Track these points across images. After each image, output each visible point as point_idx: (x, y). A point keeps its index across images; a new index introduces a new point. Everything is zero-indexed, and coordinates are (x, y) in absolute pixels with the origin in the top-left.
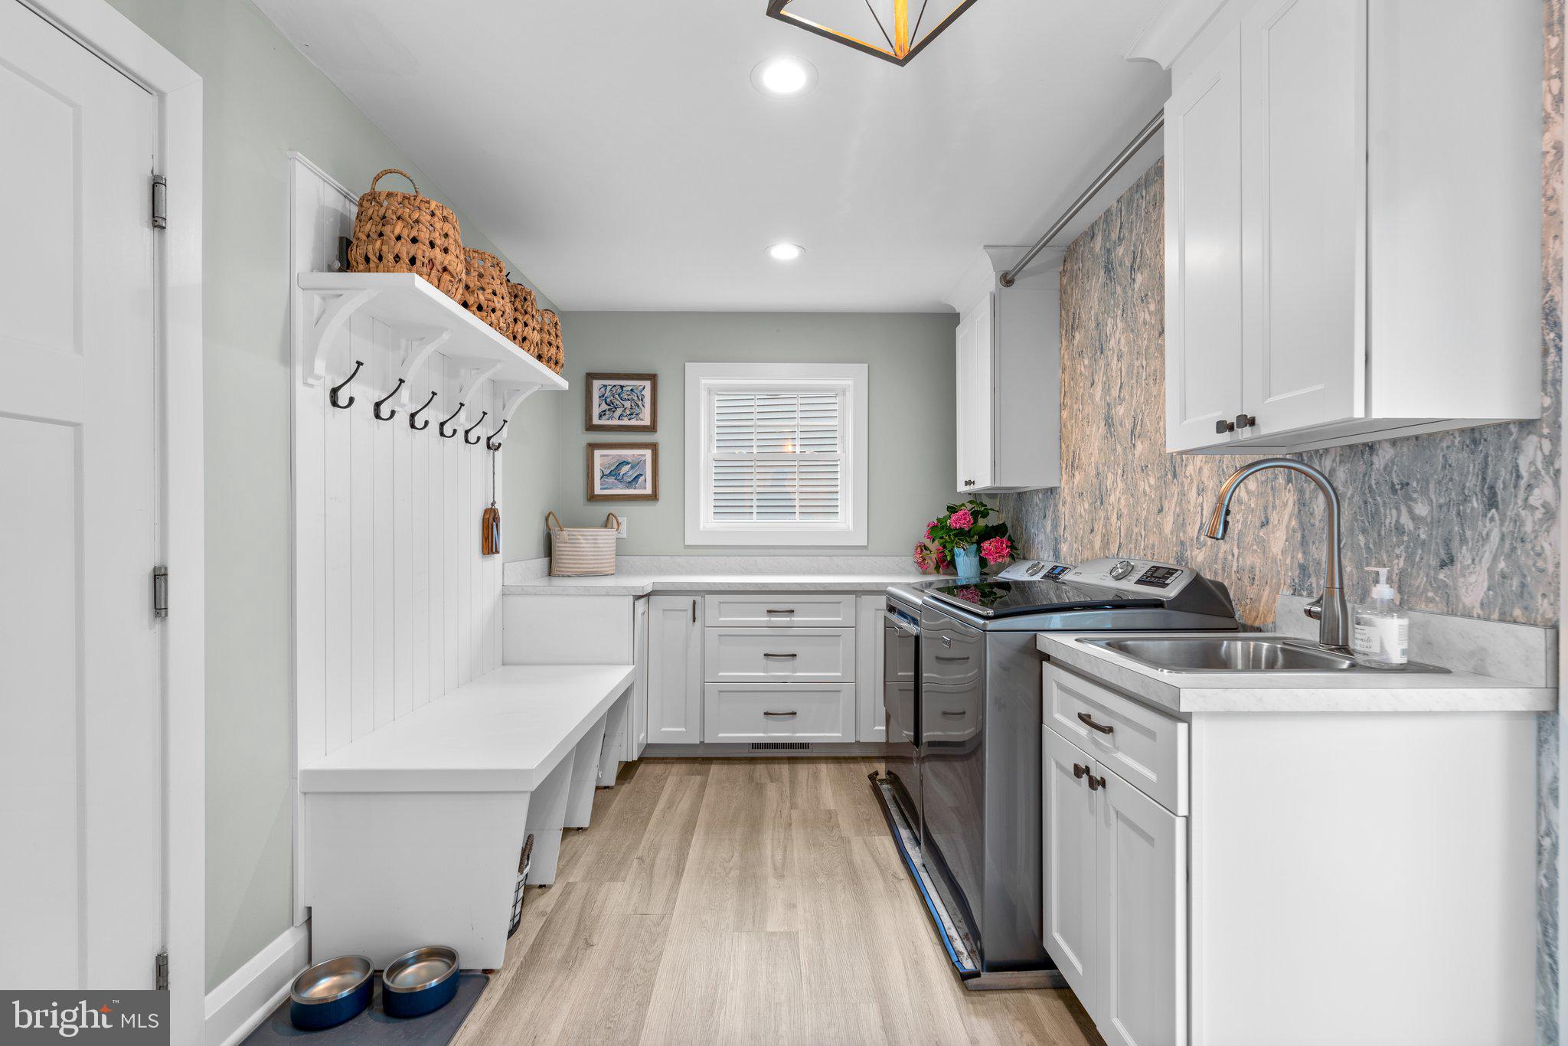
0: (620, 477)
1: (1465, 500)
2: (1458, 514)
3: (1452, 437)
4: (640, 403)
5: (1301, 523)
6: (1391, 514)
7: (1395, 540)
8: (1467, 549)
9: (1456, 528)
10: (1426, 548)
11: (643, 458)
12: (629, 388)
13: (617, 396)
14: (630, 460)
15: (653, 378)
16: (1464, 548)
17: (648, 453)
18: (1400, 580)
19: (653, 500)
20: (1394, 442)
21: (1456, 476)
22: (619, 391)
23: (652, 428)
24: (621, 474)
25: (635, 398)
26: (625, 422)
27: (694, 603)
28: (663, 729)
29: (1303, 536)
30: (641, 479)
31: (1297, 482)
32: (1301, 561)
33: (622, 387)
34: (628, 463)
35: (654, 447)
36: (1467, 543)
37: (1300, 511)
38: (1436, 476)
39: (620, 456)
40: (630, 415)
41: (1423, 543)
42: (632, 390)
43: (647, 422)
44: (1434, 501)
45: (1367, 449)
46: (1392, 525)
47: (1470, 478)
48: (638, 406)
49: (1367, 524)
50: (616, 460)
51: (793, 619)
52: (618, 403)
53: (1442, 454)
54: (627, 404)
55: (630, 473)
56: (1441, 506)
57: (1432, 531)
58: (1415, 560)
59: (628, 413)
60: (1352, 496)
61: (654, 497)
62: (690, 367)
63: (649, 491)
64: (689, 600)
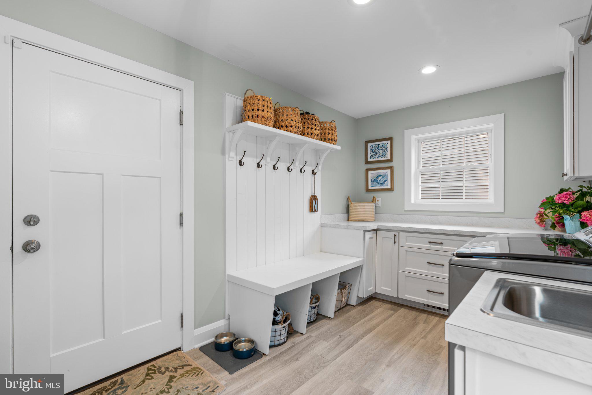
0: (378, 182)
4: (386, 150)
11: (387, 173)
12: (381, 145)
13: (377, 149)
14: (382, 174)
15: (391, 139)
17: (389, 171)
19: (391, 190)
22: (378, 146)
23: (391, 160)
24: (378, 180)
25: (384, 149)
26: (380, 159)
27: (395, 235)
28: (382, 288)
30: (387, 182)
33: (379, 145)
34: (381, 176)
35: (391, 168)
39: (378, 173)
40: (382, 156)
42: (382, 145)
43: (389, 158)
48: (385, 152)
50: (376, 175)
51: (442, 247)
52: (377, 151)
54: (381, 152)
55: (382, 180)
59: (381, 155)
62: (406, 131)
63: (389, 187)
64: (393, 234)
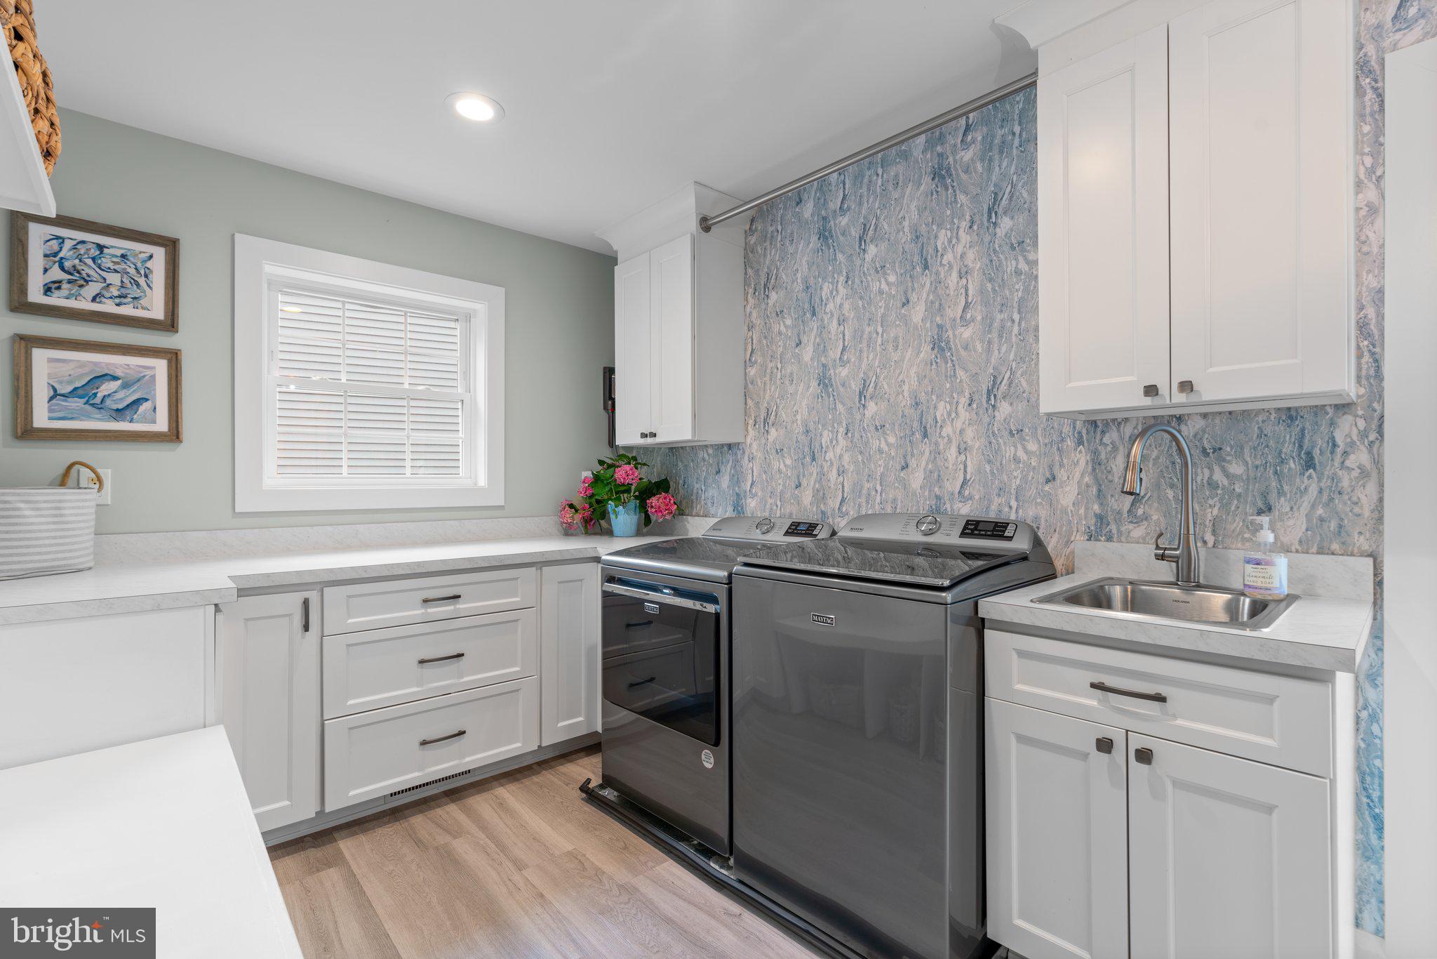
0: (98, 400)
1: (1282, 462)
2: (1276, 472)
3: (1268, 414)
4: (142, 281)
5: (1096, 480)
6: (1202, 472)
7: (1207, 493)
8: (1285, 501)
9: (1274, 484)
10: (1242, 500)
11: (148, 373)
12: (119, 253)
13: (89, 262)
14: (119, 373)
15: (171, 246)
16: (1282, 499)
17: (160, 367)
18: (1214, 525)
19: (171, 441)
20: (1205, 416)
21: (1272, 443)
22: (94, 252)
23: (170, 323)
24: (100, 395)
25: (132, 271)
26: (108, 307)
27: (306, 603)
29: (1099, 491)
30: (144, 407)
31: (1089, 445)
32: (1098, 511)
33: (101, 248)
34: (115, 378)
35: (174, 358)
36: (1285, 495)
37: (1094, 470)
38: (1251, 443)
39: (96, 364)
40: (120, 297)
41: (1239, 495)
42: (123, 256)
43: (157, 311)
44: (1250, 462)
45: (1174, 419)
46: (1205, 481)
47: (1286, 445)
48: (138, 285)
49: (1176, 480)
50: (86, 370)
51: (458, 606)
52: (92, 273)
53: (1257, 426)
54: (114, 279)
55: (120, 395)
56: (1257, 467)
57: (1248, 485)
58: (1230, 508)
59: (116, 293)
60: (1157, 458)
61: (174, 435)
62: (244, 241)
63: (161, 426)
64: (296, 599)
